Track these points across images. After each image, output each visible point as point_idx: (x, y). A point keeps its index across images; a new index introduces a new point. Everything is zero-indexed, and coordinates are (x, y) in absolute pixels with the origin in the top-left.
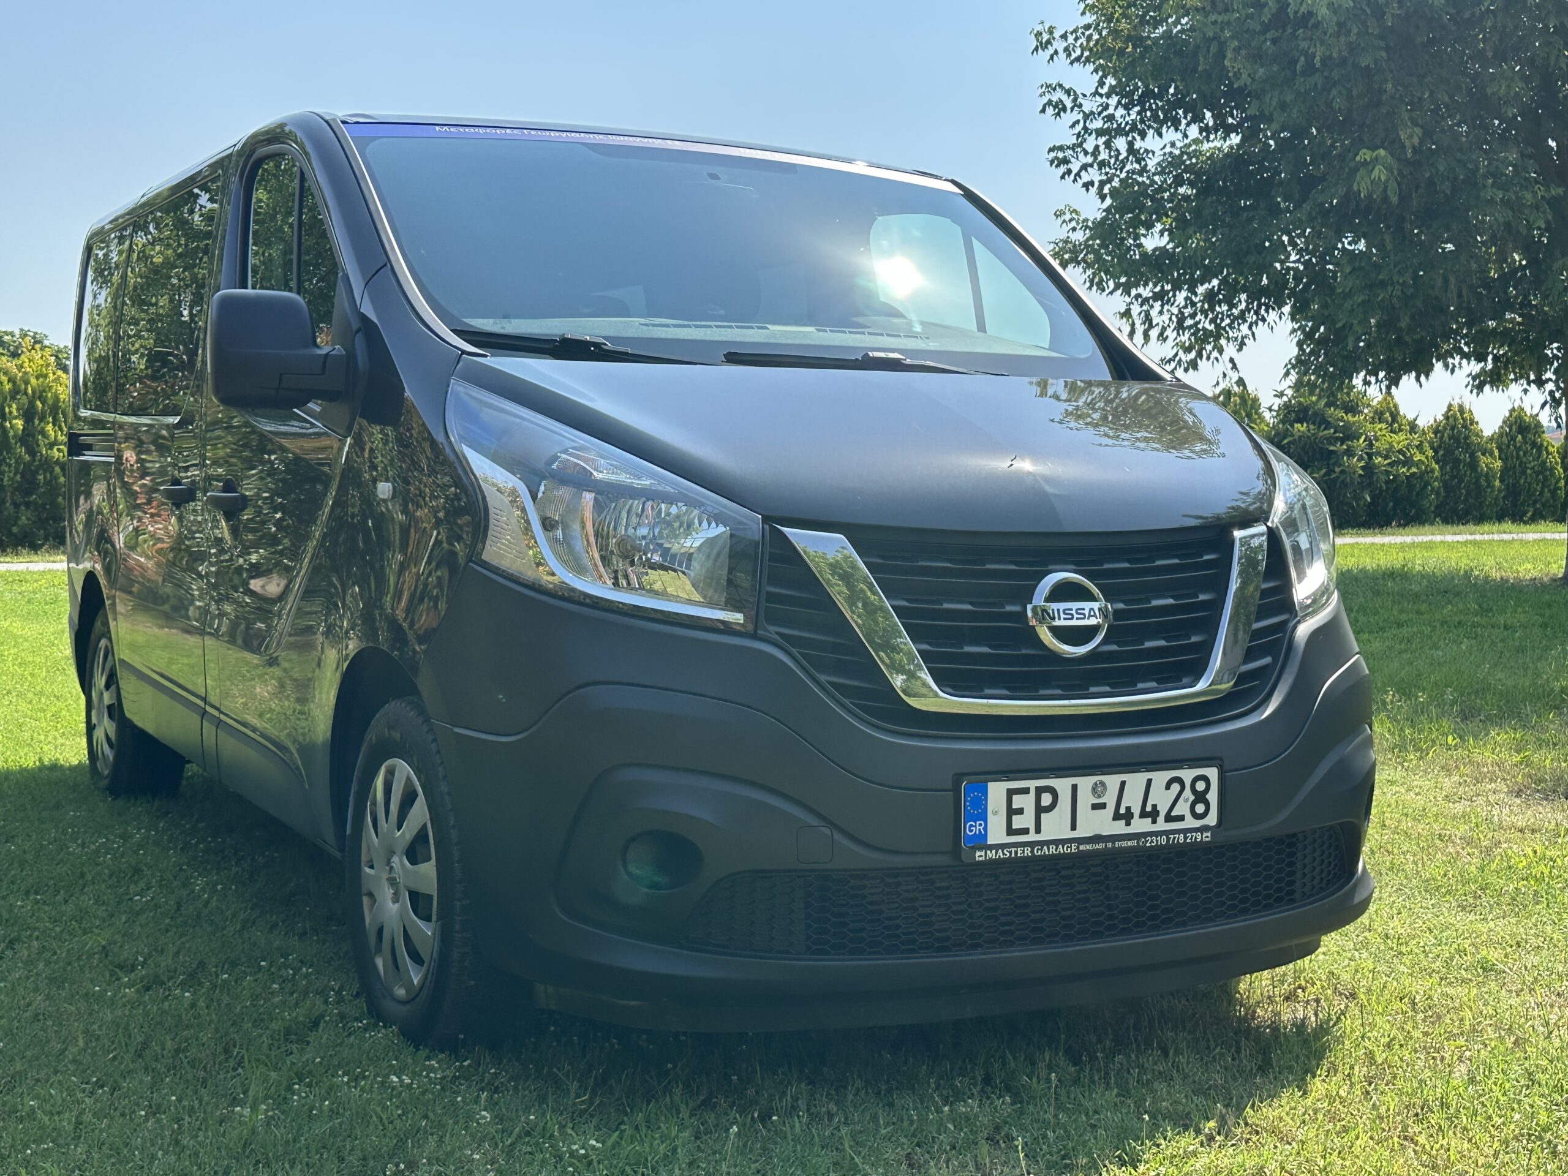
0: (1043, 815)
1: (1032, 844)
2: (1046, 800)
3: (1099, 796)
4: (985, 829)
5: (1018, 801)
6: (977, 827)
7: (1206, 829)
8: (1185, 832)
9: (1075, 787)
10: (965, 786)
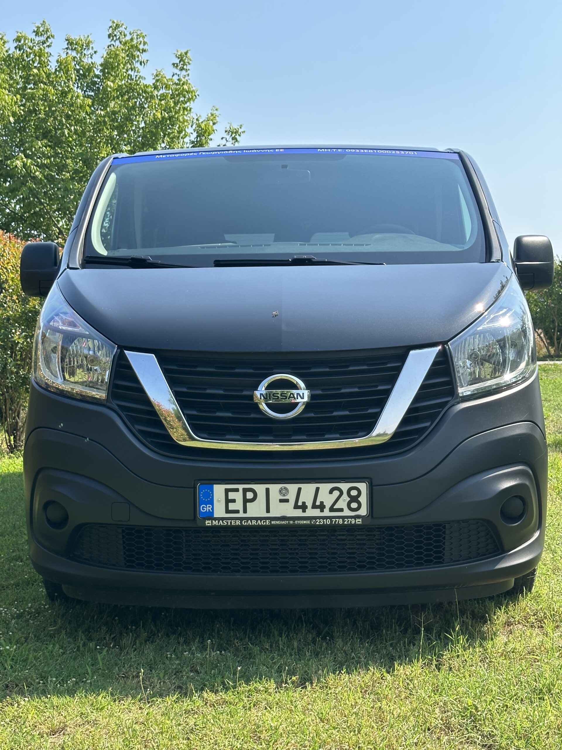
0: (248, 504)
1: (241, 519)
2: (250, 495)
3: (284, 495)
4: (213, 509)
5: (231, 496)
6: (208, 508)
7: (358, 517)
8: (343, 518)
9: (268, 489)
10: (200, 486)
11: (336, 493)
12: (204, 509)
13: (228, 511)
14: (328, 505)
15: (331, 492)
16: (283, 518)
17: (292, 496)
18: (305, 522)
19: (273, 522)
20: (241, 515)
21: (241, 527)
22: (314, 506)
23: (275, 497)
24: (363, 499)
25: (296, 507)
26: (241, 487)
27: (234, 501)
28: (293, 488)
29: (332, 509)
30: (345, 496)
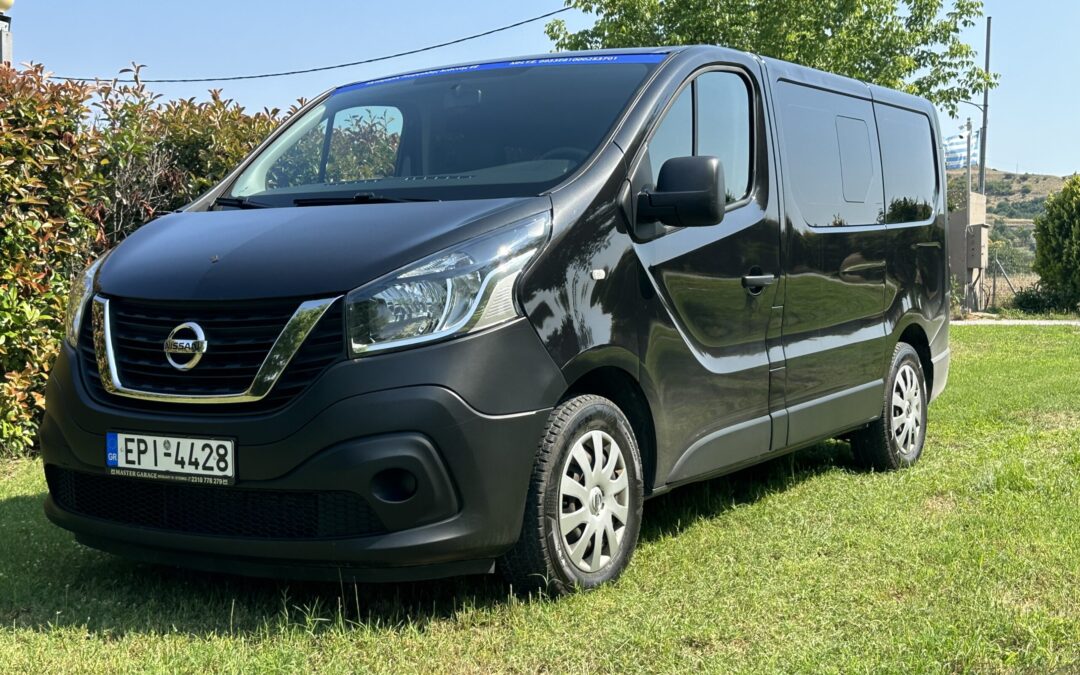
0: (142, 456)
1: (136, 470)
2: (142, 447)
3: (168, 449)
4: (117, 458)
5: (131, 446)
6: (113, 457)
7: (225, 477)
8: (213, 477)
9: (155, 442)
10: (108, 434)
11: (207, 450)
12: (111, 457)
13: (128, 462)
14: (201, 463)
15: (203, 449)
16: (167, 473)
17: (173, 451)
18: (183, 478)
19: (159, 476)
20: (136, 466)
21: (136, 478)
22: (191, 463)
23: (161, 450)
24: (230, 458)
25: (177, 462)
26: (136, 437)
27: (131, 451)
28: (174, 441)
29: (205, 468)
30: (214, 454)
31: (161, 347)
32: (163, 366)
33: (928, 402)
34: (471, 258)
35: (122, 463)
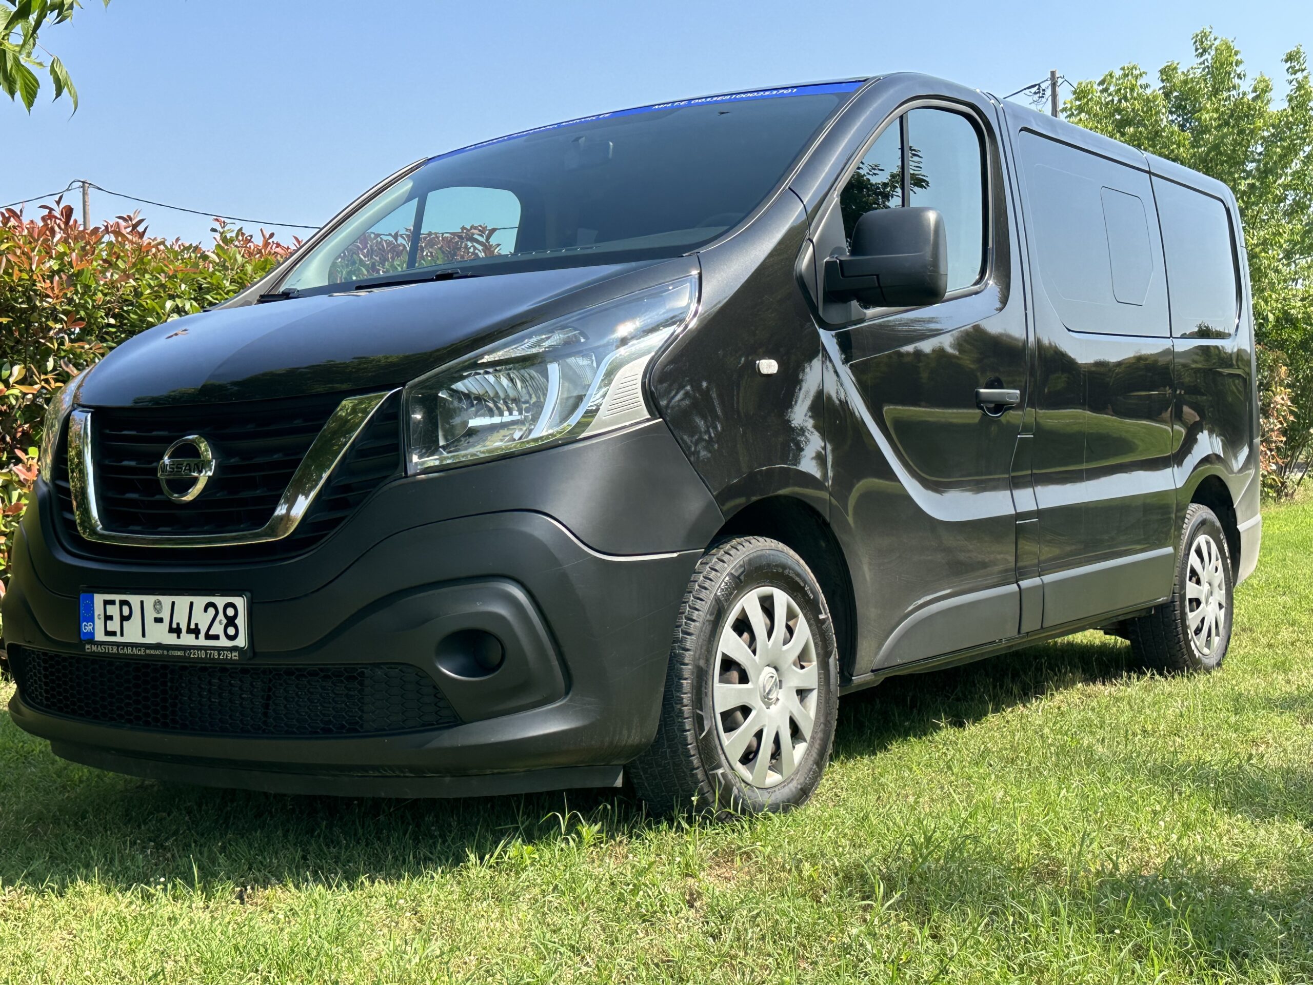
0: (125, 623)
1: (118, 644)
2: (126, 611)
3: (158, 612)
4: (93, 628)
5: (111, 610)
6: (89, 627)
7: (235, 648)
8: (220, 649)
9: (142, 602)
10: (82, 596)
11: (211, 611)
12: (86, 628)
13: (107, 633)
14: (203, 628)
15: (206, 610)
16: (158, 646)
17: (166, 615)
18: (179, 653)
19: (148, 652)
20: (117, 639)
21: (117, 656)
22: (189, 631)
23: (150, 615)
24: (241, 622)
25: (171, 630)
26: (117, 598)
27: (111, 618)
28: (166, 600)
29: (208, 637)
30: (221, 616)
31: (155, 471)
32: (158, 497)
33: (1235, 584)
34: (582, 334)
35: (100, 636)
